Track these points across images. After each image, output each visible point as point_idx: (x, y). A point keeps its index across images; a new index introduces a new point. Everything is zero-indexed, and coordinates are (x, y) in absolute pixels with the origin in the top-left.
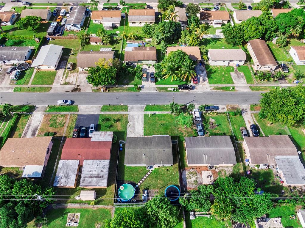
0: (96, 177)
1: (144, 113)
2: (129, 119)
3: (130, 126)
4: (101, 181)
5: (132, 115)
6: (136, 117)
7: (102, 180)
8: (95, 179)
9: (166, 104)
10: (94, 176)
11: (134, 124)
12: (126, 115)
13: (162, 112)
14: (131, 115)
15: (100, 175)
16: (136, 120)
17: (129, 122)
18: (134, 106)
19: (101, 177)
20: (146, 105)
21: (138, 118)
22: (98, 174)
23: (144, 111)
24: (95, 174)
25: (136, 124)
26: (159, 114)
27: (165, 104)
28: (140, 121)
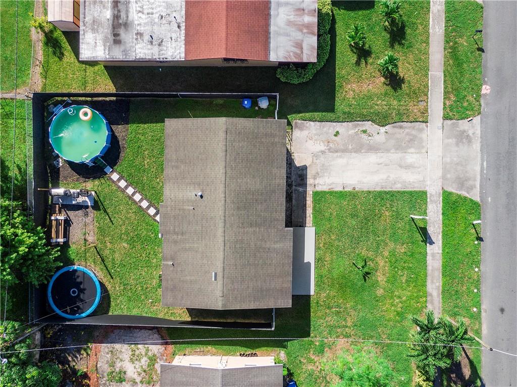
0: (116, 17)
1: (434, 190)
2: (401, 127)
3: (365, 132)
4: (100, 37)
5: (421, 140)
6: (411, 157)
7: (105, 40)
8: (108, 14)
9: (483, 294)
10: (119, 11)
11: (373, 149)
12: (425, 112)
13: (438, 275)
14: (424, 136)
15: (122, 32)
16: (395, 156)
17: (383, 129)
18: (477, 146)
19: (116, 35)
20: (478, 200)
21: (408, 167)
22: (126, 25)
23: (444, 192)
24: (127, 12)
25: (373, 158)
26: (429, 258)
27: (483, 288)
28: (389, 176)
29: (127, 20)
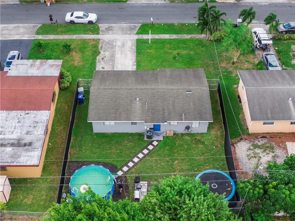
0: (12, 145)
1: (136, 37)
2: (102, 47)
3: (103, 59)
4: (24, 154)
5: (109, 41)
6: (119, 43)
7: (28, 150)
8: (9, 149)
9: (188, 23)
10: (8, 144)
11: (113, 56)
12: (94, 40)
13: (180, 35)
15: (23, 142)
16: (117, 49)
17: (102, 53)
18: (113, 25)
19: (25, 145)
20: (141, 24)
21: (123, 45)
22: (19, 140)
24: (10, 139)
25: (118, 56)
26: (172, 38)
27: (185, 23)
28: (128, 51)
29: (16, 139)
